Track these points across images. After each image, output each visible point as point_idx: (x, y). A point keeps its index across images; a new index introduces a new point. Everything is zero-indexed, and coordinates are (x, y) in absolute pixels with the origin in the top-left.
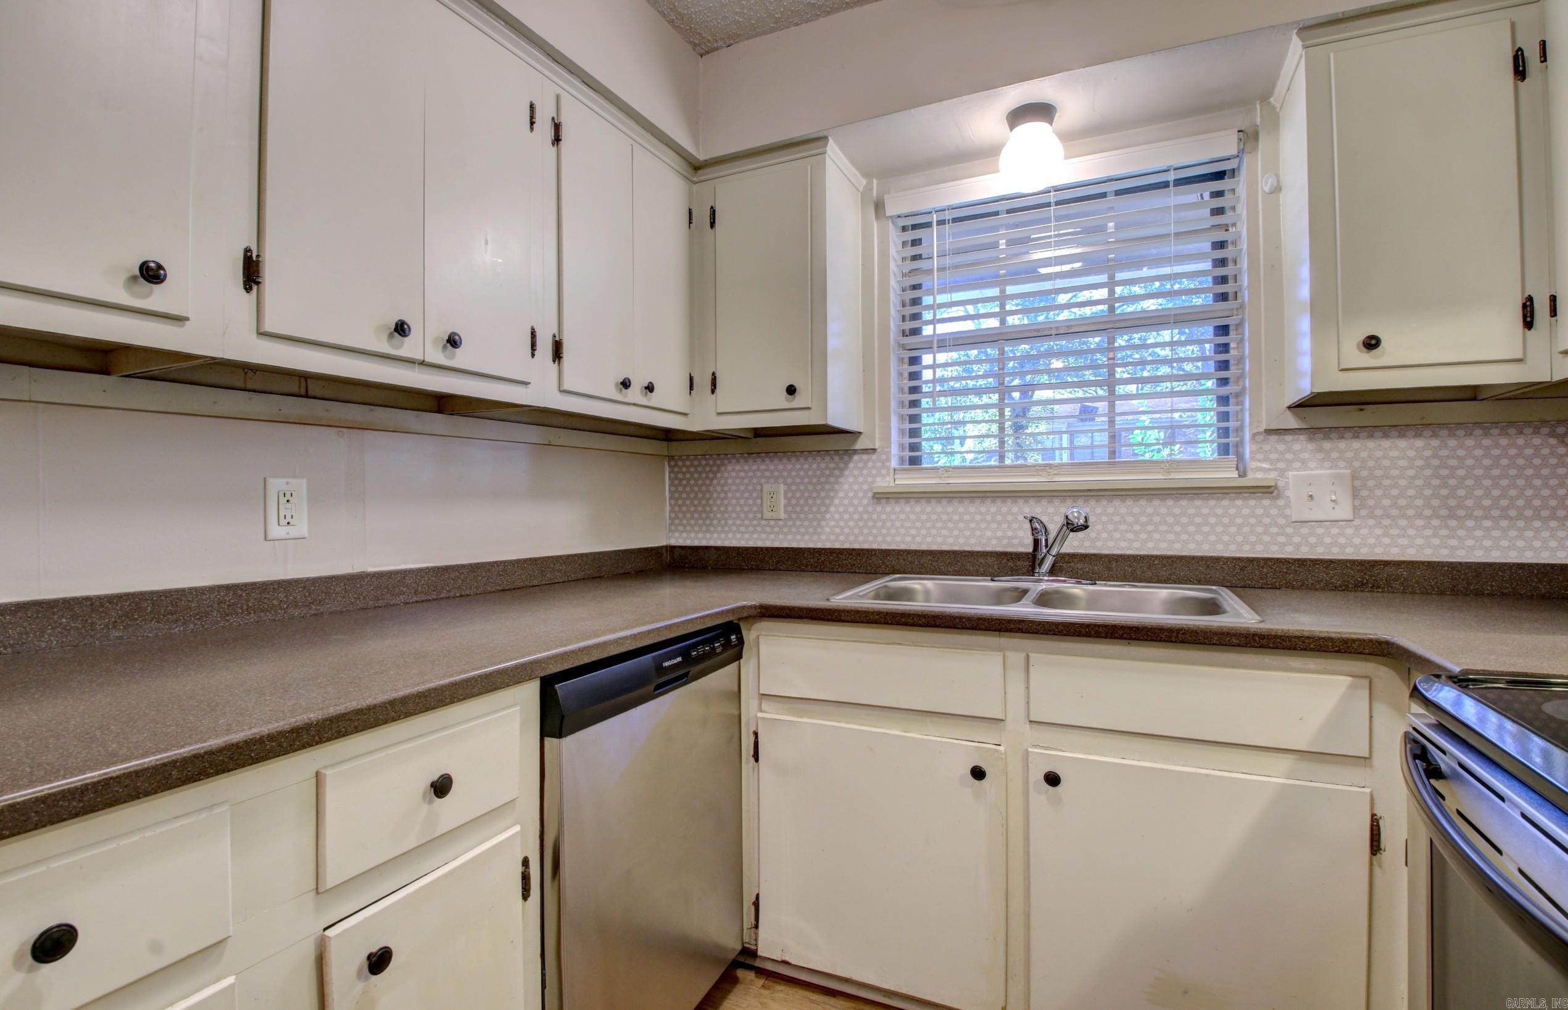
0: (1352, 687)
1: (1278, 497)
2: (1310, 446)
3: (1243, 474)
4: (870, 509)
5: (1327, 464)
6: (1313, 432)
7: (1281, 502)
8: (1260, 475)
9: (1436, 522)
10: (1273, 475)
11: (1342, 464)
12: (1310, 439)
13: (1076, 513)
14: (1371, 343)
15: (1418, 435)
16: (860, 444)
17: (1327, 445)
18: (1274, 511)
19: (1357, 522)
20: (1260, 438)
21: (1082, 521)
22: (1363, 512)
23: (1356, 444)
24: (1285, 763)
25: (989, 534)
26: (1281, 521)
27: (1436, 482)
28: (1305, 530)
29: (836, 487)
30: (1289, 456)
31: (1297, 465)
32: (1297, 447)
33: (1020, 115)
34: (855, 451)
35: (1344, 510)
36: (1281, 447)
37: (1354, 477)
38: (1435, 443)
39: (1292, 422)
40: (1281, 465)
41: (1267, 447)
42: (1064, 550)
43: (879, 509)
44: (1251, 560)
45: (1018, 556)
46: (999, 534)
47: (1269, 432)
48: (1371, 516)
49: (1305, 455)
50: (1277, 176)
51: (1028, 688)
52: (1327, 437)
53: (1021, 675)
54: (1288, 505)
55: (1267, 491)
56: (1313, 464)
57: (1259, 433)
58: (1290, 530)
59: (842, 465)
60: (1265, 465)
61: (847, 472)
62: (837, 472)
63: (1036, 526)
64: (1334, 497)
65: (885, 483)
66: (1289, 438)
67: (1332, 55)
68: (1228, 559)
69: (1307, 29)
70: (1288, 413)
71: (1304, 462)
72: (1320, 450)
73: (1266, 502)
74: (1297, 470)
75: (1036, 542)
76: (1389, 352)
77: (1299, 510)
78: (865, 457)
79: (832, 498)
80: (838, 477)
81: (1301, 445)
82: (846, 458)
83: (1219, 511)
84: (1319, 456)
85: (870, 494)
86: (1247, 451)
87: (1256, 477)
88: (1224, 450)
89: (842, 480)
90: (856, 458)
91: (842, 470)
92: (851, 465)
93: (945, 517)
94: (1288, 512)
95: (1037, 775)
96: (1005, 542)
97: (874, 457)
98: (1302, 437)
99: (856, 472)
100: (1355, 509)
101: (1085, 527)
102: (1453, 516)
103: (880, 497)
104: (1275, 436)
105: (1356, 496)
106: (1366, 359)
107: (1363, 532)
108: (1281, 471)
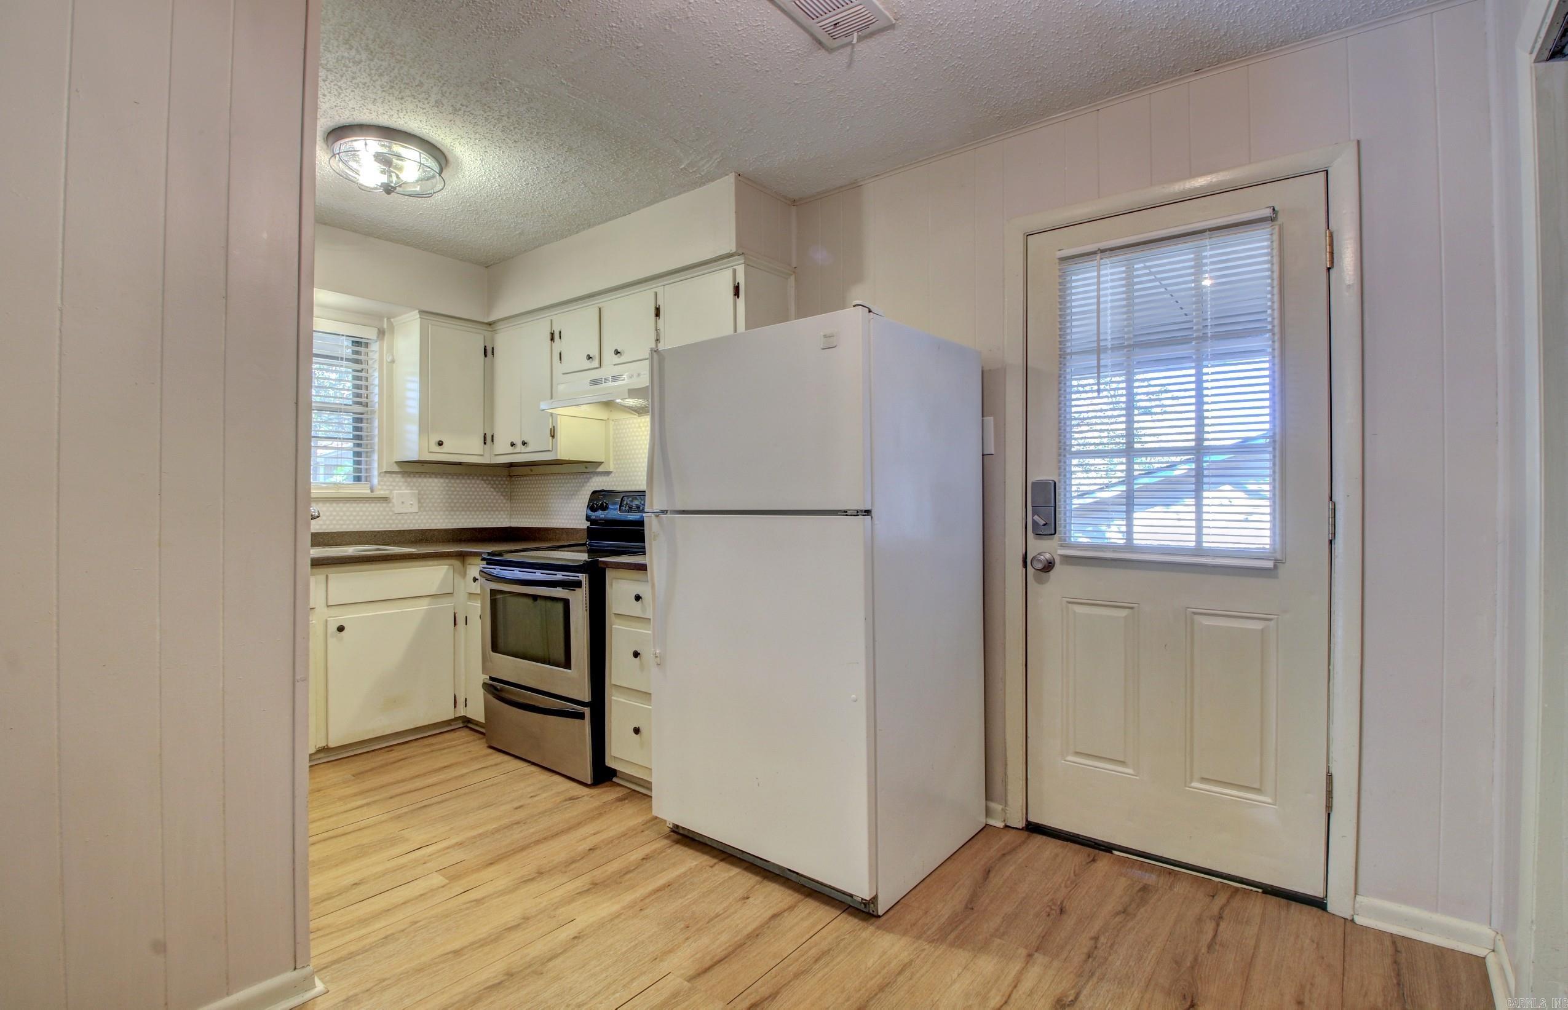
0: (449, 569)
1: (389, 503)
2: (403, 480)
3: (369, 492)
5: (409, 488)
6: (405, 474)
7: (390, 505)
8: (382, 492)
9: (447, 513)
10: (387, 492)
11: (414, 488)
12: (403, 477)
13: (314, 510)
14: (440, 444)
15: (442, 477)
17: (409, 480)
18: (388, 509)
19: (420, 513)
20: (382, 475)
21: (317, 514)
22: (422, 509)
23: (420, 480)
24: (427, 601)
26: (391, 513)
27: (447, 496)
28: (400, 517)
30: (394, 484)
31: (397, 488)
32: (397, 480)
35: (415, 509)
36: (391, 479)
37: (419, 494)
38: (447, 481)
39: (396, 469)
40: (391, 488)
41: (385, 479)
44: (378, 532)
47: (386, 472)
48: (425, 511)
49: (400, 484)
50: (393, 355)
51: (327, 591)
52: (409, 476)
53: (323, 586)
54: (393, 506)
55: (385, 499)
56: (403, 488)
57: (382, 472)
58: (394, 517)
60: (385, 487)
64: (412, 502)
66: (394, 475)
67: (430, 326)
68: (368, 531)
69: (422, 313)
70: (395, 464)
71: (400, 487)
72: (406, 482)
73: (384, 505)
74: (398, 490)
76: (445, 448)
77: (398, 509)
81: (399, 479)
83: (364, 509)
84: (406, 484)
86: (375, 481)
87: (380, 492)
88: (358, 479)
94: (393, 509)
95: (333, 628)
98: (399, 476)
100: (419, 508)
101: (318, 517)
102: (452, 510)
104: (388, 475)
105: (419, 502)
106: (438, 449)
107: (422, 517)
108: (391, 490)
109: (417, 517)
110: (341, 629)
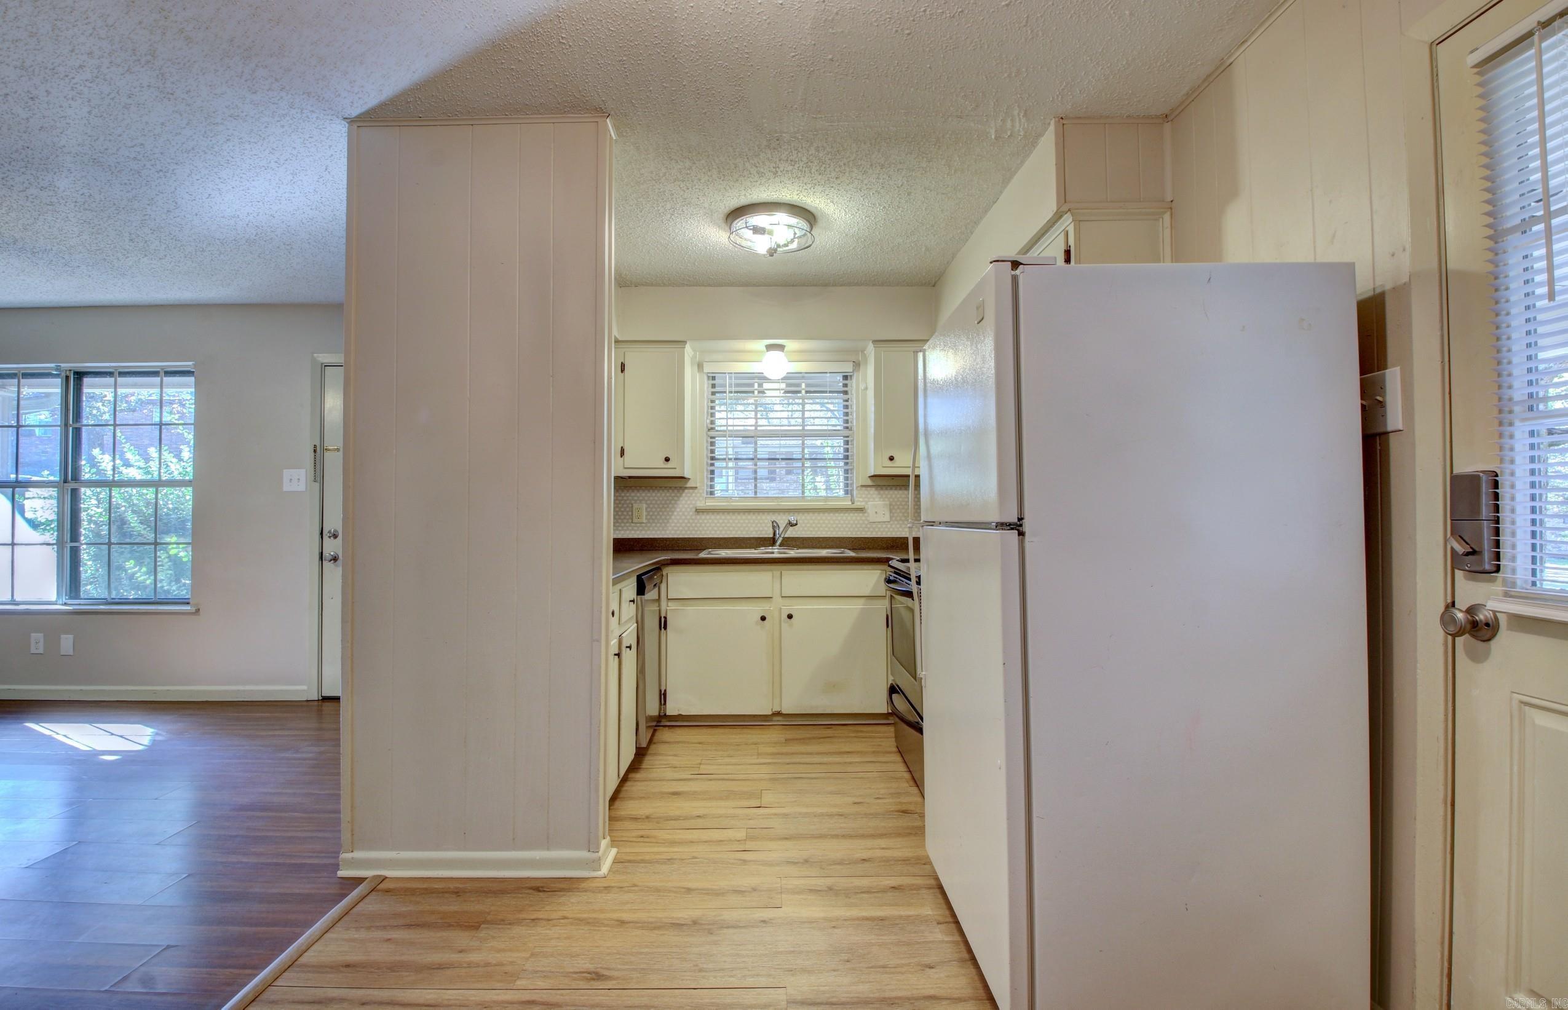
0: (881, 574)
1: (865, 512)
2: (876, 492)
3: (853, 503)
4: (693, 517)
5: (882, 500)
6: (878, 487)
7: (866, 515)
8: (859, 504)
10: (863, 503)
11: (887, 500)
12: (876, 490)
13: (792, 519)
14: (892, 459)
16: (689, 485)
17: (882, 492)
18: (864, 519)
19: (891, 522)
20: (859, 489)
21: (794, 522)
22: (894, 518)
23: (890, 494)
24: (862, 600)
25: (752, 529)
26: (866, 522)
28: (874, 526)
29: (676, 506)
30: (869, 496)
31: (872, 500)
32: (871, 492)
33: (769, 347)
34: (686, 488)
35: (887, 518)
36: (866, 492)
37: (890, 505)
39: (869, 482)
40: (866, 499)
41: (861, 492)
42: (786, 536)
43: (698, 517)
44: (856, 538)
45: (765, 539)
46: (756, 529)
47: (862, 486)
48: (896, 520)
49: (874, 496)
51: (781, 583)
52: (882, 489)
54: (869, 516)
55: (861, 510)
56: (877, 500)
57: (859, 487)
58: (869, 526)
59: (678, 495)
60: (861, 500)
61: (681, 499)
62: (676, 498)
63: (775, 526)
64: (884, 513)
65: (701, 504)
66: (869, 489)
67: (882, 350)
68: (848, 538)
69: (874, 342)
70: (869, 479)
71: (874, 498)
72: (879, 494)
73: (861, 515)
74: (872, 502)
75: (774, 534)
77: (872, 517)
78: (691, 491)
79: (673, 512)
80: (676, 501)
81: (873, 491)
82: (681, 491)
83: (845, 518)
84: (879, 496)
85: (694, 510)
86: (855, 492)
87: (858, 504)
88: (846, 492)
89: (678, 502)
90: (686, 491)
91: (678, 497)
92: (684, 495)
93: (726, 521)
94: (868, 519)
95: (785, 616)
96: (759, 532)
97: (696, 491)
98: (874, 489)
99: (686, 499)
100: (891, 517)
101: (796, 524)
103: (698, 511)
104: (864, 488)
105: (891, 512)
106: (890, 463)
107: (893, 526)
108: (867, 502)
109: (889, 526)
110: (790, 617)
